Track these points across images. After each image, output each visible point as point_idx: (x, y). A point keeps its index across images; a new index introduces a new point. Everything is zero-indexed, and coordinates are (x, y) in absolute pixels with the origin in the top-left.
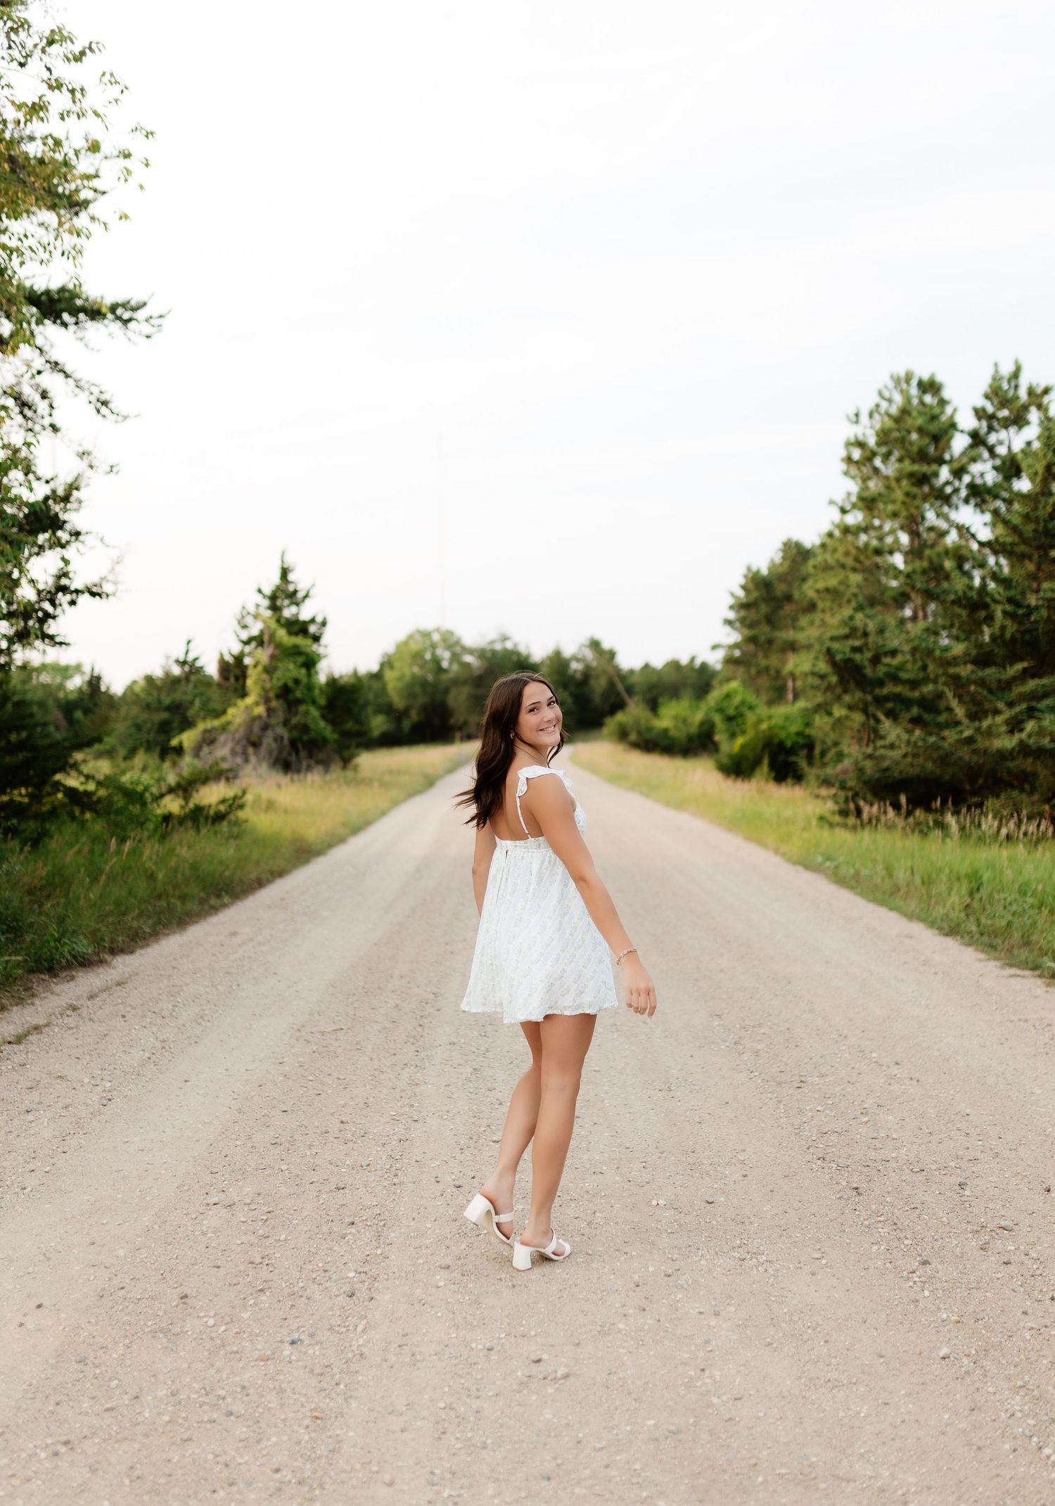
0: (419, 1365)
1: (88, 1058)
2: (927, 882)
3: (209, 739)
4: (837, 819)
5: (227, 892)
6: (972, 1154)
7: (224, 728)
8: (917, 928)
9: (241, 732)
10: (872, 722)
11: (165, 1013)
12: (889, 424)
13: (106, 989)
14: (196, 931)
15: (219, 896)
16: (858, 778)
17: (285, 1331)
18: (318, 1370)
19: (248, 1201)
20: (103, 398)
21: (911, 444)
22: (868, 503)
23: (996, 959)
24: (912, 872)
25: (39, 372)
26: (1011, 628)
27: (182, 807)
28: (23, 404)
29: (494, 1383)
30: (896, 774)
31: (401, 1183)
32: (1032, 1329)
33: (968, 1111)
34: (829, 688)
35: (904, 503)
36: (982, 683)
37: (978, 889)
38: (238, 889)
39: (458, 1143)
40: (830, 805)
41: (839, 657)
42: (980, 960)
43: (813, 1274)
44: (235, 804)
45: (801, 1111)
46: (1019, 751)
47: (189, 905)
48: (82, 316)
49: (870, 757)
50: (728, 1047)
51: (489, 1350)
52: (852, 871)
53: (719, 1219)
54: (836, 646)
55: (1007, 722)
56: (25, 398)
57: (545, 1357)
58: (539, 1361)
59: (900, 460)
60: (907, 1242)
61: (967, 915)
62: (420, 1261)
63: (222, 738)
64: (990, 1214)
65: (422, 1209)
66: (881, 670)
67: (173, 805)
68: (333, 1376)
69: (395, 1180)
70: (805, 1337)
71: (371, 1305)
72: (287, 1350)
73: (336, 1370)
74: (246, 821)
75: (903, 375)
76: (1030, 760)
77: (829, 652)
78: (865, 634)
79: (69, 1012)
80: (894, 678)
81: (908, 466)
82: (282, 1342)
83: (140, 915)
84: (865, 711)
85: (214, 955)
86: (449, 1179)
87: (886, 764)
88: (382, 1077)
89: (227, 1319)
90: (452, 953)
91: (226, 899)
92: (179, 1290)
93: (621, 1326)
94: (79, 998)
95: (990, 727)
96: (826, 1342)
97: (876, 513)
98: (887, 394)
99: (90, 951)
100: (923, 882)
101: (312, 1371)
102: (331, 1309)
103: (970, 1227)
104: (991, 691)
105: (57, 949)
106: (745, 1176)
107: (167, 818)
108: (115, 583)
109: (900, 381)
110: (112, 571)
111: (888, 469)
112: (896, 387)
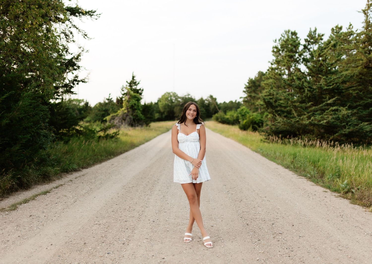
0: (136, 259)
1: (72, 192)
2: (284, 156)
3: (113, 118)
5: (112, 155)
6: (277, 217)
7: (117, 115)
8: (280, 167)
9: (121, 117)
10: (275, 117)
11: (93, 182)
12: (284, 43)
13: (80, 176)
14: (104, 164)
15: (110, 156)
16: (271, 130)
17: (107, 251)
18: (112, 259)
19: (104, 223)
20: (85, 34)
21: (289, 48)
22: (278, 62)
23: (297, 174)
24: (281, 153)
25: (70, 28)
26: (309, 94)
27: (104, 134)
28: (66, 35)
29: (152, 263)
30: (280, 129)
31: (140, 220)
32: (280, 255)
33: (279, 208)
34: (264, 108)
35: (287, 63)
36: (301, 107)
37: (296, 158)
38: (115, 154)
39: (156, 212)
40: (264, 137)
42: (293, 174)
43: (232, 242)
44: (116, 134)
45: (239, 207)
46: (309, 125)
47: (103, 158)
48: (81, 14)
49: (273, 125)
50: (226, 192)
51: (153, 256)
52: (266, 153)
53: (213, 230)
54: (265, 97)
55: (307, 117)
56: (67, 34)
57: (165, 258)
58: (164, 258)
59: (286, 52)
60: (256, 236)
61: (292, 164)
62: (141, 237)
63: (116, 118)
64: (278, 230)
65: (144, 226)
66: (277, 103)
67: (102, 134)
68: (116, 261)
69: (139, 220)
70: (227, 255)
71: (128, 246)
72: (107, 255)
73: (117, 259)
74: (119, 138)
75: (287, 31)
76: (312, 127)
77: (264, 99)
78: (273, 95)
79: (70, 182)
80: (280, 106)
81: (288, 53)
82: (106, 253)
83: (90, 159)
84: (273, 114)
85: (107, 169)
86: (152, 220)
87: (277, 127)
88: (141, 197)
89: (94, 248)
90: (164, 170)
91: (112, 156)
92: (84, 242)
93: (184, 252)
94: (73, 178)
95: (303, 118)
96: (231, 256)
97: (280, 65)
98: (283, 35)
99: (77, 168)
100: (283, 156)
101: (111, 259)
102: (118, 247)
103: (272, 233)
104: (304, 110)
105: (69, 167)
106: (222, 221)
107: (100, 137)
108: (88, 79)
109: (287, 32)
110: (87, 76)
111: (283, 54)
112: (286, 34)
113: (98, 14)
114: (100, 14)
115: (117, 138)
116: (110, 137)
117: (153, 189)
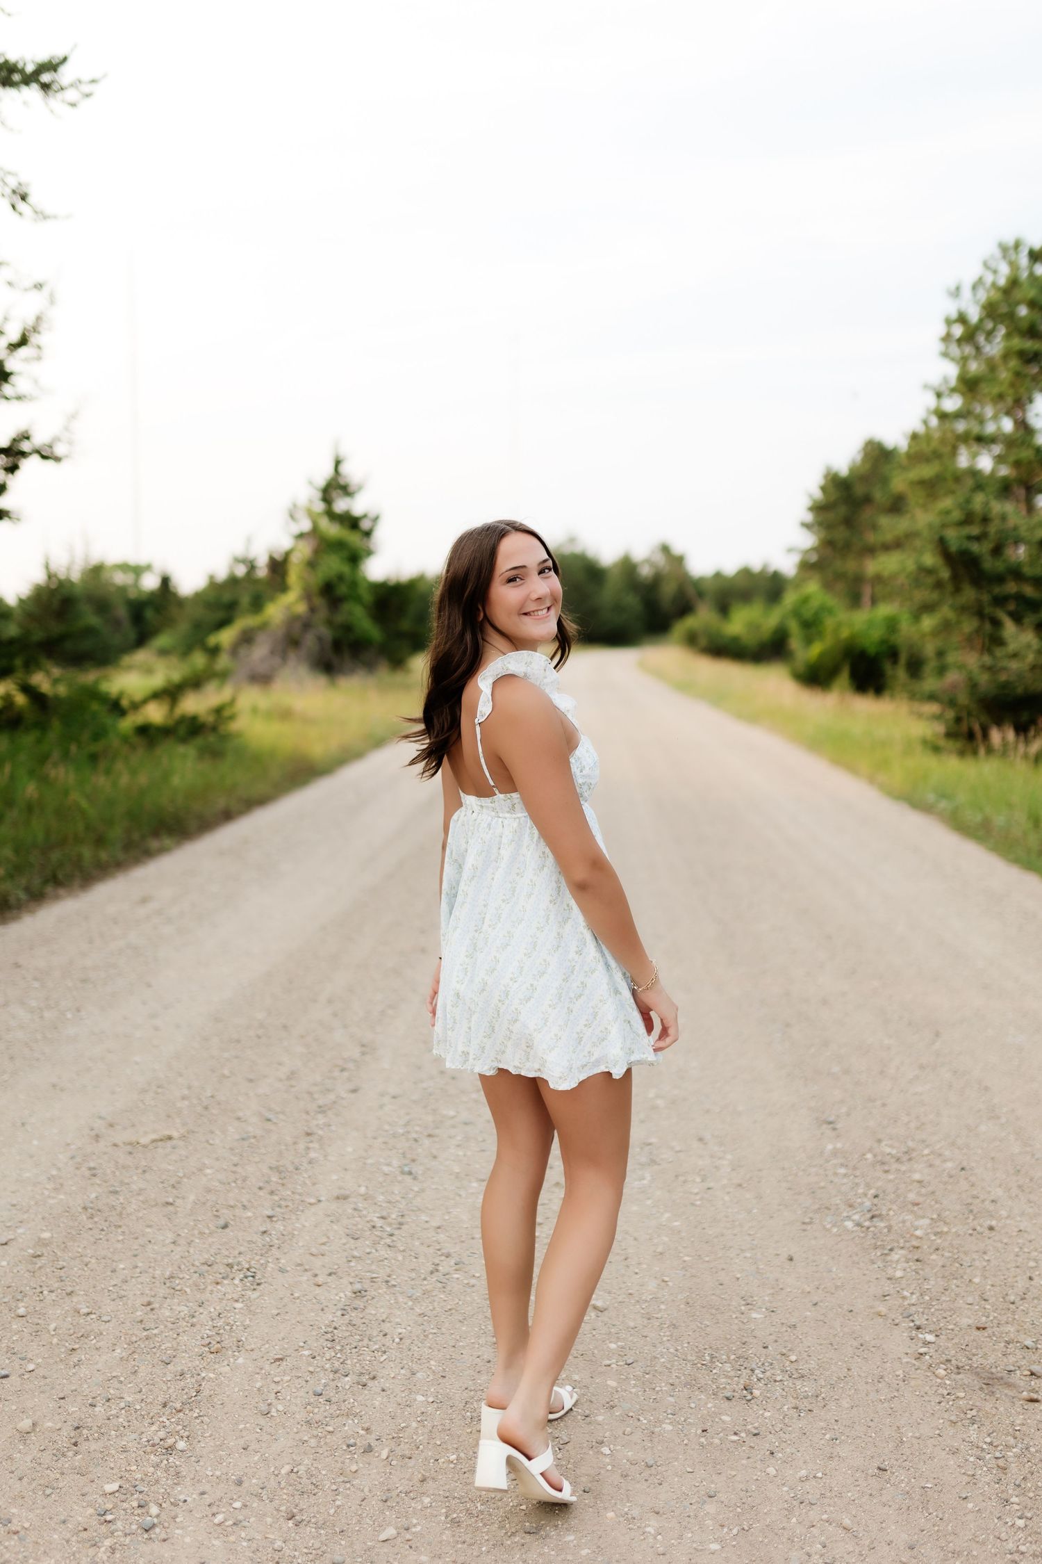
3: (247, 638)
4: (942, 742)
7: (264, 626)
9: (281, 631)
10: (988, 627)
12: (997, 297)
16: (972, 694)
21: (1021, 319)
22: (969, 385)
27: (165, 716)
30: (1020, 690)
34: (939, 585)
35: (1012, 385)
40: (940, 728)
41: (954, 548)
44: (224, 714)
50: (858, 1225)
52: (978, 818)
54: (952, 535)
59: (1008, 336)
63: (260, 638)
66: (998, 566)
67: (155, 713)
74: (239, 735)
75: (1011, 243)
77: (942, 543)
78: (985, 520)
80: (1016, 573)
81: (1018, 343)
84: (980, 614)
85: (92, 940)
87: (1003, 677)
91: (167, 841)
97: (978, 397)
98: (993, 264)
107: (144, 730)
108: (69, 443)
109: (1009, 250)
110: (67, 429)
111: (995, 347)
112: (1004, 257)
113: (86, 77)
114: (93, 81)
115: (226, 738)
116: (192, 728)
117: (297, 1169)
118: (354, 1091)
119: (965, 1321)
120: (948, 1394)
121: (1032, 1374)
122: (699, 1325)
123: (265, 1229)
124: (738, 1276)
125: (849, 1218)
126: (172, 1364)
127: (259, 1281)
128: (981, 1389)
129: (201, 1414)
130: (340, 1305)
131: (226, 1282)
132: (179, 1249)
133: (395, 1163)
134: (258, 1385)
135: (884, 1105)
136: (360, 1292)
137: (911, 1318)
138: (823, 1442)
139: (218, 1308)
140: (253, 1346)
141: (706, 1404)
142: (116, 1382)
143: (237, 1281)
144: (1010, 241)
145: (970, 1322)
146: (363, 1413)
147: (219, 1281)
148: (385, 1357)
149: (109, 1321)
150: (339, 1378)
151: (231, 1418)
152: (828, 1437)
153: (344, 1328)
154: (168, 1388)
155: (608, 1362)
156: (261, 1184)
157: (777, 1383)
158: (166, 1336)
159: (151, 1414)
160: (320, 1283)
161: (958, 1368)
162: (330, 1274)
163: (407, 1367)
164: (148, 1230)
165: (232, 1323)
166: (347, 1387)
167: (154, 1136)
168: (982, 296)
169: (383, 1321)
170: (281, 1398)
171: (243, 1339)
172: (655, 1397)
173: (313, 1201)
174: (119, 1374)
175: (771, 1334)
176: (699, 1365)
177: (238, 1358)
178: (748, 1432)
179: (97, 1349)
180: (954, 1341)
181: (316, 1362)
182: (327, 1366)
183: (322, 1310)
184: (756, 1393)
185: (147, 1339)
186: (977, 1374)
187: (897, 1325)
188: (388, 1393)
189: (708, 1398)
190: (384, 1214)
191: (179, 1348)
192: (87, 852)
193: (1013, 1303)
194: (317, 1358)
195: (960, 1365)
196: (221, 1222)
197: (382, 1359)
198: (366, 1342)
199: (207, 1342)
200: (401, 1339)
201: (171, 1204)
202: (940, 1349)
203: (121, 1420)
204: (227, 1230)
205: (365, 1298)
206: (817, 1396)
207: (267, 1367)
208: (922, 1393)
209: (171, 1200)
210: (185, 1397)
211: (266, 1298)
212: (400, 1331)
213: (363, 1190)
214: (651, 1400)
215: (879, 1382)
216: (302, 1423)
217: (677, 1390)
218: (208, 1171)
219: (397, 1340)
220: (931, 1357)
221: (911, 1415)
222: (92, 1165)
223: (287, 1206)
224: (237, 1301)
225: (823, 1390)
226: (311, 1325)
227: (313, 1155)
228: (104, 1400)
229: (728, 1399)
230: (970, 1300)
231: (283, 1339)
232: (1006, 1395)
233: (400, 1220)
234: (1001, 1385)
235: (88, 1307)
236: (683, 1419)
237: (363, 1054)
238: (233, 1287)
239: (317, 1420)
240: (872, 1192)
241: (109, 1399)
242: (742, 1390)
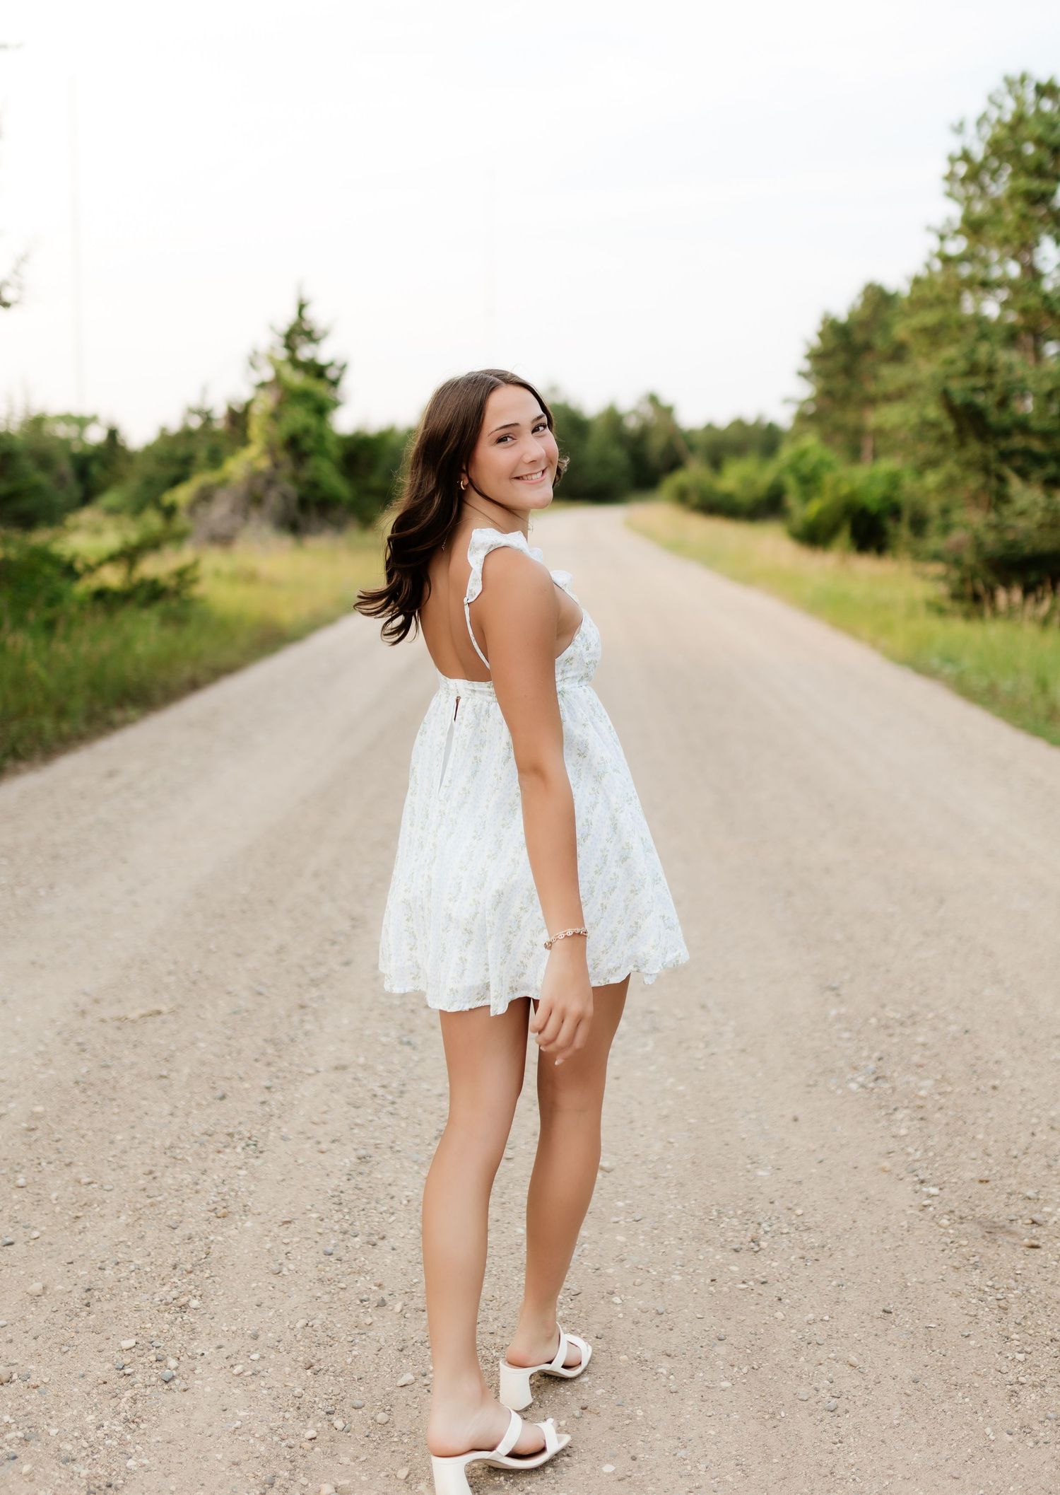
3: (206, 496)
4: (948, 604)
7: (224, 483)
9: (242, 488)
10: (994, 483)
12: (1002, 133)
16: (978, 554)
21: (1028, 157)
22: (974, 227)
27: (124, 580)
30: (1027, 550)
34: (942, 439)
35: (1018, 228)
40: (941, 587)
44: (185, 579)
49: (995, 527)
50: (863, 1086)
52: (984, 683)
54: (953, 386)
59: (1014, 176)
63: (221, 495)
67: (112, 577)
74: (203, 600)
75: (1017, 76)
78: (991, 371)
80: (1023, 426)
81: (1024, 183)
84: (986, 469)
85: (58, 817)
87: (1010, 536)
91: (132, 713)
97: (984, 239)
98: (999, 100)
107: (101, 595)
109: (1014, 84)
110: (16, 273)
111: (1000, 187)
112: (1010, 92)
115: (189, 603)
116: (153, 593)
117: (292, 1040)
118: (347, 964)
119: (968, 1175)
120: (952, 1242)
121: (1034, 1222)
122: (706, 1183)
123: (263, 1100)
124: (744, 1136)
125: (853, 1080)
126: (179, 1229)
127: (261, 1150)
128: (984, 1237)
129: (212, 1274)
130: (346, 1171)
131: (227, 1150)
132: (177, 1120)
133: (393, 1033)
134: (268, 1246)
135: (888, 971)
136: (364, 1158)
137: (915, 1173)
138: (829, 1288)
139: (221, 1175)
140: (259, 1210)
141: (714, 1256)
142: (124, 1247)
143: (239, 1150)
144: (1015, 73)
145: (973, 1175)
146: (375, 1270)
147: (221, 1149)
148: (393, 1218)
149: (111, 1190)
150: (349, 1238)
151: (242, 1278)
152: (834, 1283)
153: (351, 1192)
154: (177, 1251)
155: (616, 1219)
156: (257, 1057)
157: (784, 1236)
158: (171, 1203)
159: (162, 1276)
160: (324, 1150)
161: (961, 1218)
162: (333, 1141)
163: (415, 1227)
164: (144, 1103)
165: (237, 1188)
166: (358, 1247)
167: (143, 1011)
168: (987, 132)
169: (390, 1185)
170: (291, 1258)
171: (249, 1204)
172: (663, 1251)
173: (311, 1071)
174: (126, 1239)
175: (777, 1191)
176: (707, 1220)
177: (246, 1221)
178: (756, 1281)
179: (101, 1216)
180: (957, 1194)
181: (324, 1224)
182: (337, 1227)
183: (328, 1175)
184: (764, 1244)
185: (152, 1206)
186: (980, 1223)
187: (901, 1180)
188: (399, 1251)
189: (716, 1250)
190: (385, 1083)
191: (185, 1213)
192: (47, 724)
193: (1016, 1157)
194: (326, 1220)
195: (964, 1215)
196: (219, 1093)
197: (391, 1220)
198: (373, 1204)
199: (213, 1208)
200: (409, 1201)
201: (165, 1077)
202: (944, 1201)
203: (132, 1282)
204: (225, 1102)
205: (370, 1164)
206: (823, 1247)
207: (276, 1230)
208: (926, 1242)
209: (165, 1073)
210: (195, 1259)
211: (270, 1165)
212: (407, 1193)
213: (362, 1060)
214: (660, 1254)
215: (884, 1233)
216: (314, 1281)
217: (685, 1244)
218: (202, 1045)
219: (405, 1202)
220: (935, 1208)
221: (915, 1262)
222: (80, 1040)
223: (285, 1077)
224: (240, 1168)
225: (829, 1241)
226: (317, 1190)
227: (308, 1027)
228: (113, 1264)
229: (736, 1251)
230: (973, 1155)
231: (290, 1203)
232: (1008, 1242)
233: (402, 1088)
234: (1003, 1233)
235: (88, 1177)
236: (691, 1270)
237: (354, 927)
238: (235, 1155)
239: (329, 1277)
240: (876, 1055)
241: (118, 1263)
242: (750, 1242)
